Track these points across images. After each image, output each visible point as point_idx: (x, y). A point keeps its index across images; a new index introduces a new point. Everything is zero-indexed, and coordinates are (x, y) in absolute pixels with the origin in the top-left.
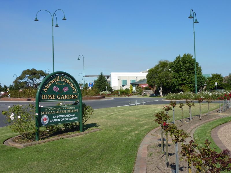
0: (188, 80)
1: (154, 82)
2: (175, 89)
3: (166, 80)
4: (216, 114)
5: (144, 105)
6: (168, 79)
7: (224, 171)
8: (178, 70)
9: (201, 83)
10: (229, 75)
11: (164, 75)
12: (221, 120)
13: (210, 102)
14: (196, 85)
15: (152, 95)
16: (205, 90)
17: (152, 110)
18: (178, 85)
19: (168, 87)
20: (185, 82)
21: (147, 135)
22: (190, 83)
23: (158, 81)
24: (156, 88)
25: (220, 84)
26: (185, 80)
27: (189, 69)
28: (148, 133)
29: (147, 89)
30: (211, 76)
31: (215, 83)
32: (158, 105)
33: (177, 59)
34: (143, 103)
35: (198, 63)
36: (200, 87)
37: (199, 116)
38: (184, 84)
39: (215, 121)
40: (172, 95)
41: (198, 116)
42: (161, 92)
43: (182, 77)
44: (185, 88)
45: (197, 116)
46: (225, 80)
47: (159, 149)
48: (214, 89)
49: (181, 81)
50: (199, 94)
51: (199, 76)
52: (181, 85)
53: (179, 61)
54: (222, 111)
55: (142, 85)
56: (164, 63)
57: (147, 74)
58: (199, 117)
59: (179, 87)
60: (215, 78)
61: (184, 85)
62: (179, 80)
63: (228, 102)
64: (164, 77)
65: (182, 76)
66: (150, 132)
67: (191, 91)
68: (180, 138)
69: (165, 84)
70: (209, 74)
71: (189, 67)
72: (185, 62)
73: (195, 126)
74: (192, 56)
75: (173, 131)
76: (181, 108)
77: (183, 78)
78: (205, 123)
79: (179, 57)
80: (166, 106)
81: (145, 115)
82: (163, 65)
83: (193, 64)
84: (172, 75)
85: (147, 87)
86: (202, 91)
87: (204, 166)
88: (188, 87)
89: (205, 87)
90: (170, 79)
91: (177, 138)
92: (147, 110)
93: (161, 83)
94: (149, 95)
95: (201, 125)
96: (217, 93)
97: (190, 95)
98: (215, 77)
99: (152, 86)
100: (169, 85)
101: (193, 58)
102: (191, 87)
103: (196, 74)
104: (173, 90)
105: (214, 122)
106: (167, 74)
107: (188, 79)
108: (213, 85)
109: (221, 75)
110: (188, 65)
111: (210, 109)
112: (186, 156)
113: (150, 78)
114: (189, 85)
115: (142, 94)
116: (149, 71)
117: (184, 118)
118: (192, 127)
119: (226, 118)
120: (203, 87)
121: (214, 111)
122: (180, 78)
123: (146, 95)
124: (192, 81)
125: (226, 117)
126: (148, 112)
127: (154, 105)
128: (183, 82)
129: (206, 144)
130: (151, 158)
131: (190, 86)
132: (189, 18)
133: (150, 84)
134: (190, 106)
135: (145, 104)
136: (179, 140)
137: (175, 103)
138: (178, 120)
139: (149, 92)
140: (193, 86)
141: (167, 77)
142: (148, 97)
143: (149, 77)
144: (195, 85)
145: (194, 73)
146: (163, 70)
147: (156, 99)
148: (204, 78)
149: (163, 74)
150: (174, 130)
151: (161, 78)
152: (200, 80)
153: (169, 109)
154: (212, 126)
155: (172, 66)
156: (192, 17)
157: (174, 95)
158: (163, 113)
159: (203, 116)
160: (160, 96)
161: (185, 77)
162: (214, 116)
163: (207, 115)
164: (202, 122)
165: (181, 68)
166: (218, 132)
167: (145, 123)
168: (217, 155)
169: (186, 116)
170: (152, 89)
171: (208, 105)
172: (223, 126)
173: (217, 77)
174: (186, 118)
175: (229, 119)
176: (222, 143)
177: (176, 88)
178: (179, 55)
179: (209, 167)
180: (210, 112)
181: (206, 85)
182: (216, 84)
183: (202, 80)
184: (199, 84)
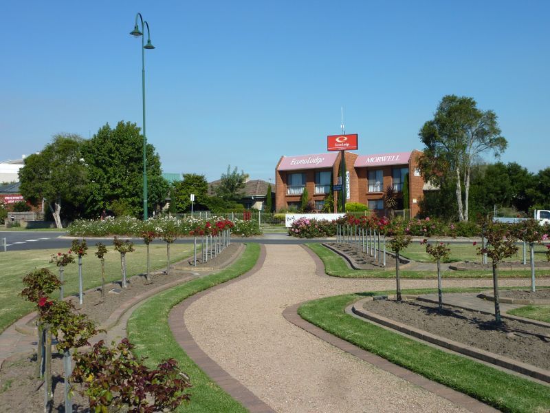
0: (128, 187)
1: (39, 190)
2: (95, 209)
3: (72, 185)
4: (186, 269)
5: (7, 251)
6: (77, 184)
7: (162, 411)
8: (104, 162)
9: (158, 195)
10: (220, 178)
11: (68, 172)
12: (194, 284)
13: (172, 242)
14: (145, 201)
15: (33, 225)
16: (168, 212)
17: (28, 265)
18: (103, 200)
19: (77, 204)
20: (119, 191)
21: (4, 333)
22: (132, 195)
23: (51, 189)
24: (45, 206)
25: (201, 198)
26: (121, 187)
27: (131, 160)
28: (8, 327)
29: (19, 208)
30: (182, 179)
31: (189, 196)
32: (45, 250)
33: (101, 132)
34: (6, 245)
35: (152, 146)
36: (156, 204)
37: (145, 276)
38: (117, 197)
39: (183, 285)
40: (86, 224)
41: (143, 277)
42: (57, 216)
43: (113, 181)
44: (120, 208)
45: (141, 275)
46: (212, 190)
47: (33, 369)
48: (188, 210)
49: (111, 189)
50: (152, 221)
51: (153, 178)
52: (109, 198)
53: (105, 139)
54: (200, 262)
55: (6, 198)
56: (68, 142)
57: (20, 169)
58: (146, 278)
59: (104, 204)
60: (190, 184)
61: (118, 199)
62: (106, 186)
63: (213, 241)
64: (68, 179)
65: (114, 177)
66: (16, 324)
67: (134, 214)
68: (77, 338)
69: (69, 197)
70: (179, 174)
71: (131, 155)
72: (122, 142)
73: (133, 301)
74: (139, 129)
75: (58, 321)
76: (100, 257)
77: (116, 182)
78: (157, 293)
79: (106, 128)
80: (59, 254)
81: (6, 277)
82: (65, 147)
83: (140, 148)
84: (87, 172)
85: (20, 203)
86: (160, 214)
87: (116, 404)
88: (126, 205)
89: (167, 206)
90: (83, 182)
91: (68, 338)
92: (12, 265)
93: (58, 194)
94: (24, 225)
95: (147, 297)
96: (194, 219)
97: (130, 224)
98: (189, 181)
99: (32, 202)
100: (79, 198)
101: (141, 133)
102: (133, 204)
103: (145, 173)
104: (89, 211)
105: (178, 289)
106: (74, 170)
107: (128, 184)
108: (186, 200)
109: (202, 177)
110: (129, 149)
111: (172, 259)
112: (84, 384)
113: (28, 178)
114: (130, 200)
115: (6, 223)
116: (26, 161)
117: (107, 283)
118: (126, 305)
119: (206, 279)
120: (162, 205)
121: (181, 261)
122: (108, 182)
123: (17, 225)
124: (137, 190)
125: (206, 275)
126: (15, 271)
127: (35, 251)
128: (115, 193)
129: (121, 349)
130: (7, 394)
131: (133, 201)
132: (132, 33)
133: (30, 195)
134: (123, 253)
135: (9, 249)
136: (75, 342)
137: (84, 245)
138: (93, 289)
139: (26, 217)
140: (139, 202)
141: (75, 179)
142: (22, 230)
143: (26, 175)
144: (143, 199)
145: (141, 169)
146: (64, 159)
147: (44, 234)
148: (165, 183)
149: (65, 171)
150: (61, 317)
151: (58, 179)
152: (157, 187)
153: (66, 261)
154: (174, 299)
155: (88, 149)
156: (140, 34)
157: (90, 224)
158: (45, 271)
159: (155, 276)
160: (56, 227)
161: (122, 180)
162: (182, 275)
163: (165, 272)
164: (152, 291)
165: (110, 157)
166: (186, 312)
167: (4, 299)
168: (148, 373)
169: (113, 277)
170: (33, 207)
171: (168, 249)
172: (199, 298)
173: (194, 182)
174: (113, 282)
175: (213, 281)
176: (190, 338)
177: (98, 206)
178: (107, 124)
179: (130, 405)
180: (172, 266)
181: (169, 201)
182: (192, 198)
183: (161, 189)
184: (154, 197)
